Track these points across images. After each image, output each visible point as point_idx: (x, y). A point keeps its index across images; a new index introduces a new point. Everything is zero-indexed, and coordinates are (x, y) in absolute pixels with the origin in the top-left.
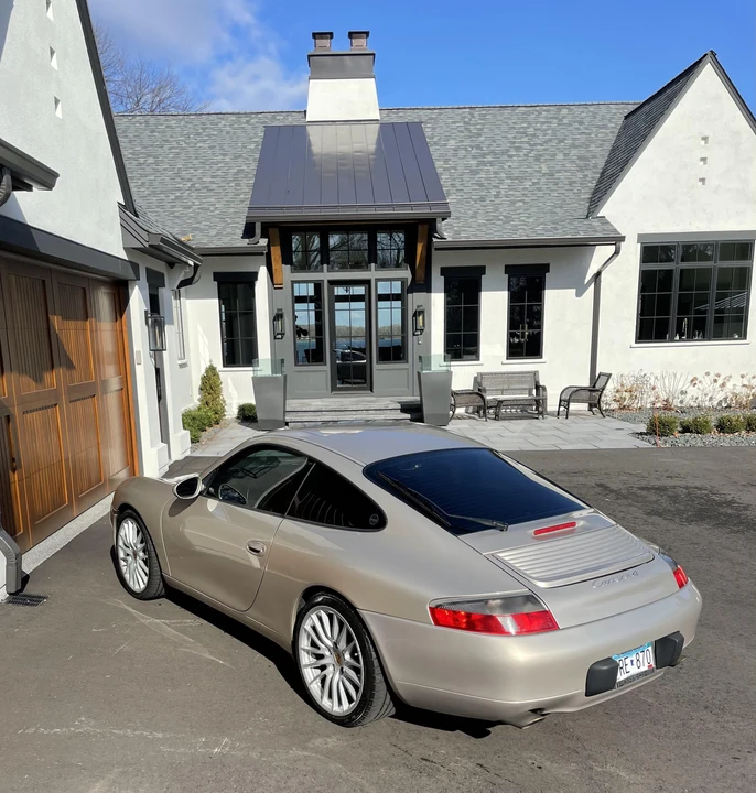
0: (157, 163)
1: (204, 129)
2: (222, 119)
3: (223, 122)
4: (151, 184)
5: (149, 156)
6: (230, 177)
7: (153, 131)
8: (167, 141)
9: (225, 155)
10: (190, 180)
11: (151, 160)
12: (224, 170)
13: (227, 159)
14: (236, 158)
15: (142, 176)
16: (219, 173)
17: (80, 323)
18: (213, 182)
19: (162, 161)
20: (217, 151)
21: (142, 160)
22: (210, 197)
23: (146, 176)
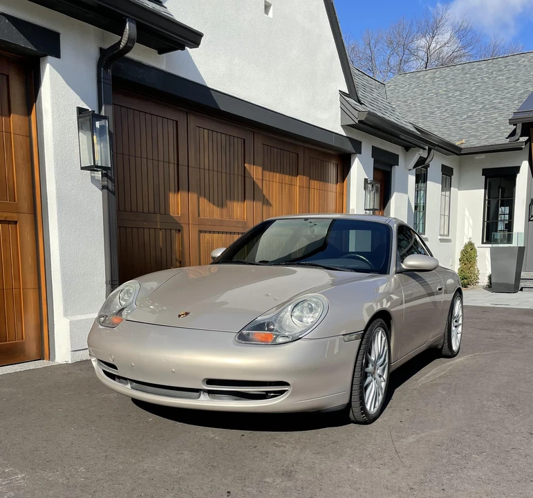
0: (461, 95)
1: (506, 67)
2: (523, 57)
3: (523, 59)
4: (452, 110)
5: (456, 91)
6: (516, 97)
7: (467, 73)
8: (474, 79)
9: (517, 82)
10: (482, 103)
11: (458, 93)
12: (513, 93)
13: (518, 85)
14: (526, 83)
15: (447, 105)
16: (509, 95)
17: (287, 177)
18: (500, 103)
19: (466, 93)
20: (511, 80)
21: (451, 95)
22: (495, 113)
23: (450, 104)
